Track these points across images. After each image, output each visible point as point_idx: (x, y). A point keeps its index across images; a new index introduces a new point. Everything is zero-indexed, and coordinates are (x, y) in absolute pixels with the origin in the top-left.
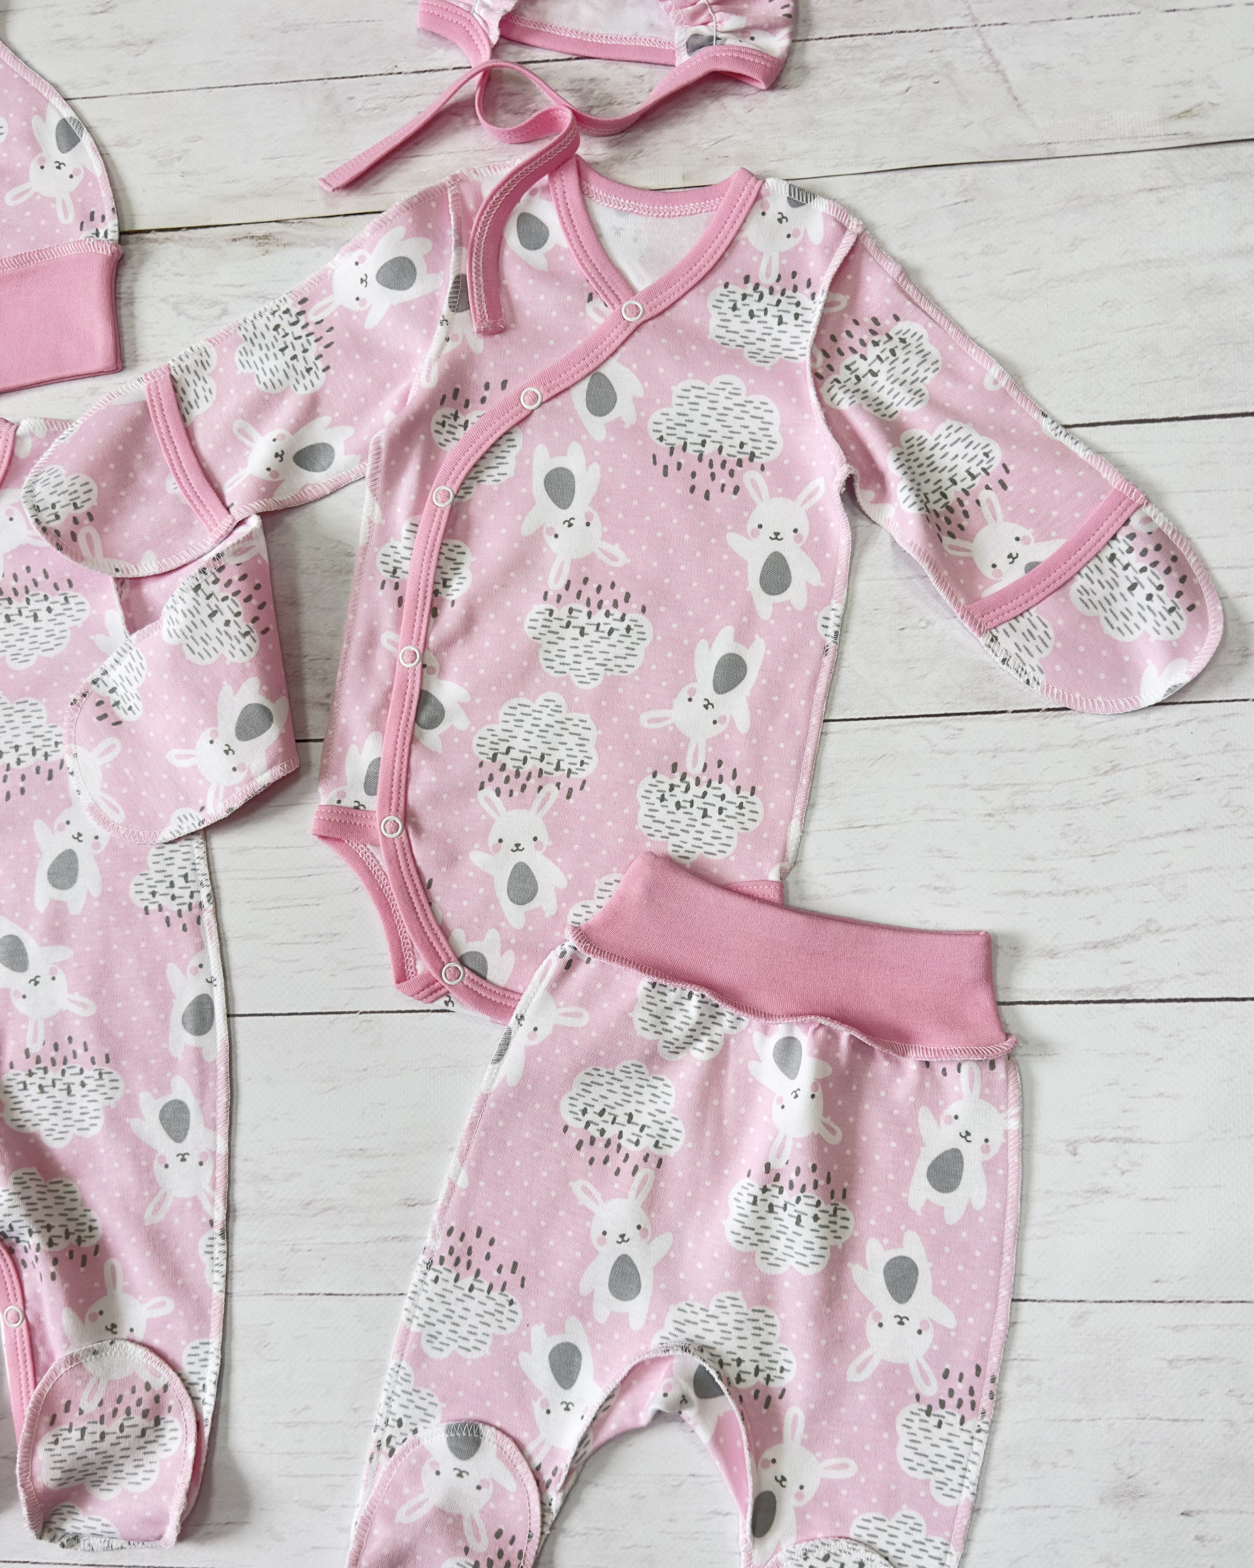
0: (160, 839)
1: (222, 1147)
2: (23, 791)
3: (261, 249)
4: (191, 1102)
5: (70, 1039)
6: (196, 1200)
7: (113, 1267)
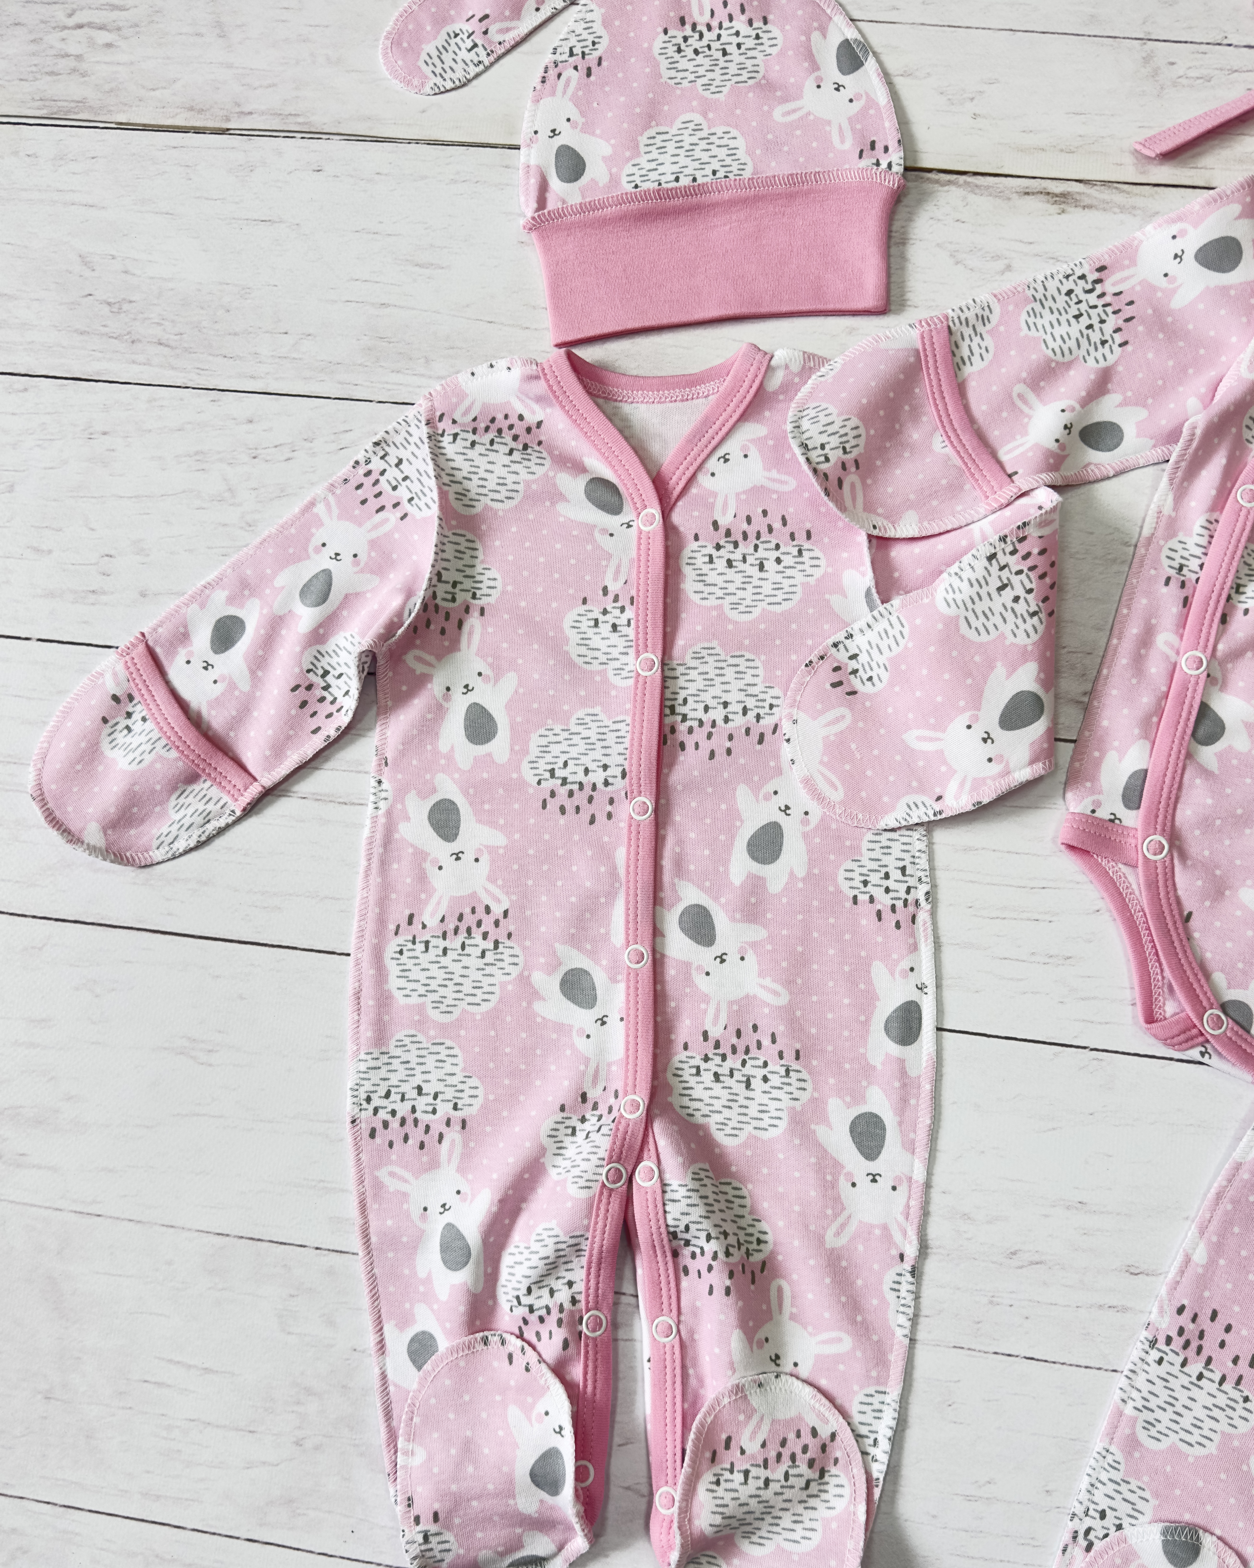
0: (882, 825)
1: (919, 1175)
2: (729, 752)
3: (1055, 208)
4: (889, 1119)
5: (755, 1028)
6: (885, 1228)
7: (780, 1290)
